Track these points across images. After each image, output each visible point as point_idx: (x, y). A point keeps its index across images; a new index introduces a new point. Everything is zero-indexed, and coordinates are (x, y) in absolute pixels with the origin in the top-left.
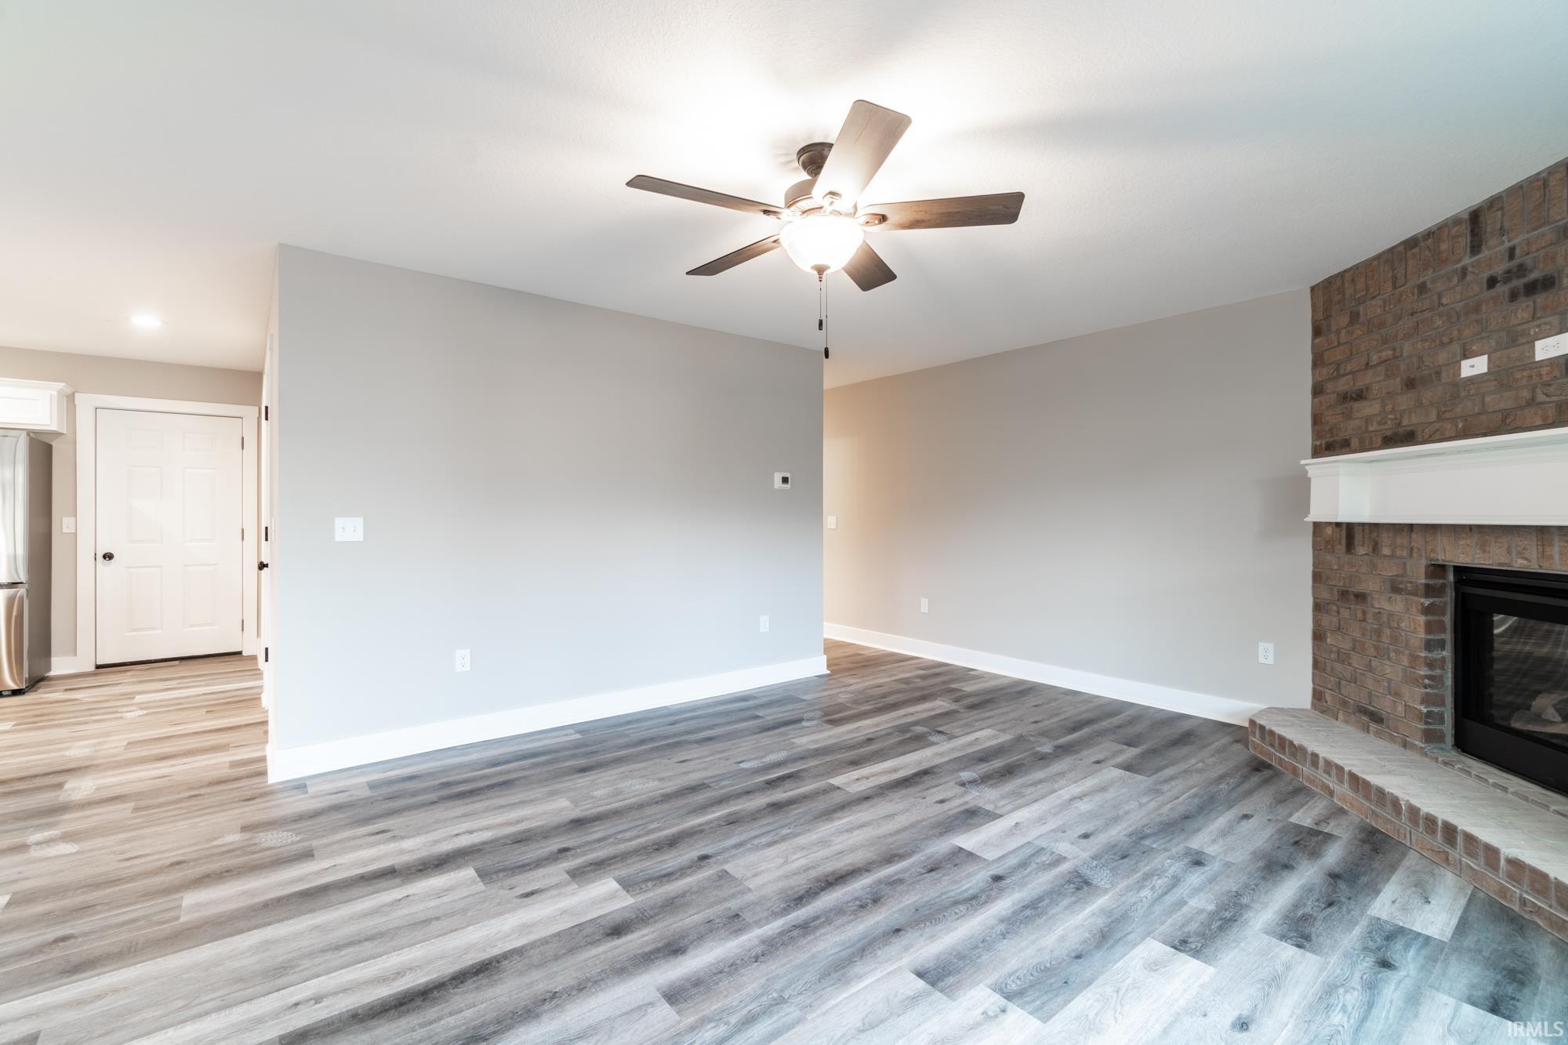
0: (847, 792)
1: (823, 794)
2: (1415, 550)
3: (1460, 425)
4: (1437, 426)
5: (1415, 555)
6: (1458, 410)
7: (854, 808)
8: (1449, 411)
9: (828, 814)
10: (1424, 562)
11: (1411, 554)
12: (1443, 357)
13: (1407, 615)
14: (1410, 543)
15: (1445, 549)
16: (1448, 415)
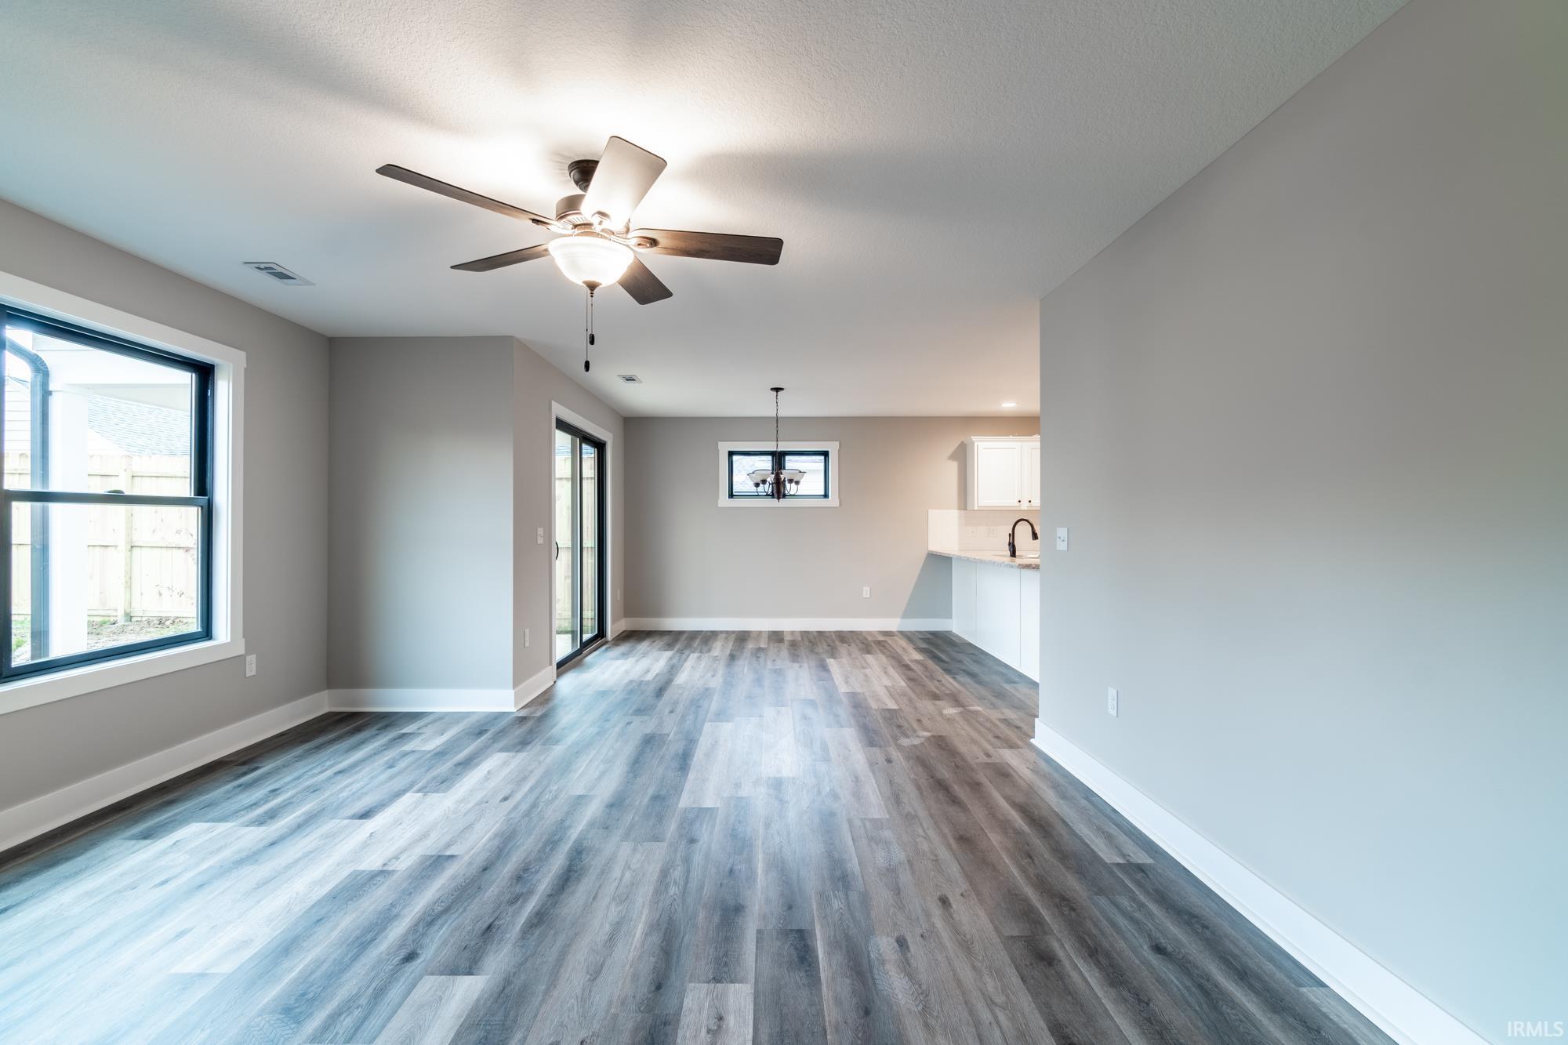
1: (718, 959)
7: (653, 959)
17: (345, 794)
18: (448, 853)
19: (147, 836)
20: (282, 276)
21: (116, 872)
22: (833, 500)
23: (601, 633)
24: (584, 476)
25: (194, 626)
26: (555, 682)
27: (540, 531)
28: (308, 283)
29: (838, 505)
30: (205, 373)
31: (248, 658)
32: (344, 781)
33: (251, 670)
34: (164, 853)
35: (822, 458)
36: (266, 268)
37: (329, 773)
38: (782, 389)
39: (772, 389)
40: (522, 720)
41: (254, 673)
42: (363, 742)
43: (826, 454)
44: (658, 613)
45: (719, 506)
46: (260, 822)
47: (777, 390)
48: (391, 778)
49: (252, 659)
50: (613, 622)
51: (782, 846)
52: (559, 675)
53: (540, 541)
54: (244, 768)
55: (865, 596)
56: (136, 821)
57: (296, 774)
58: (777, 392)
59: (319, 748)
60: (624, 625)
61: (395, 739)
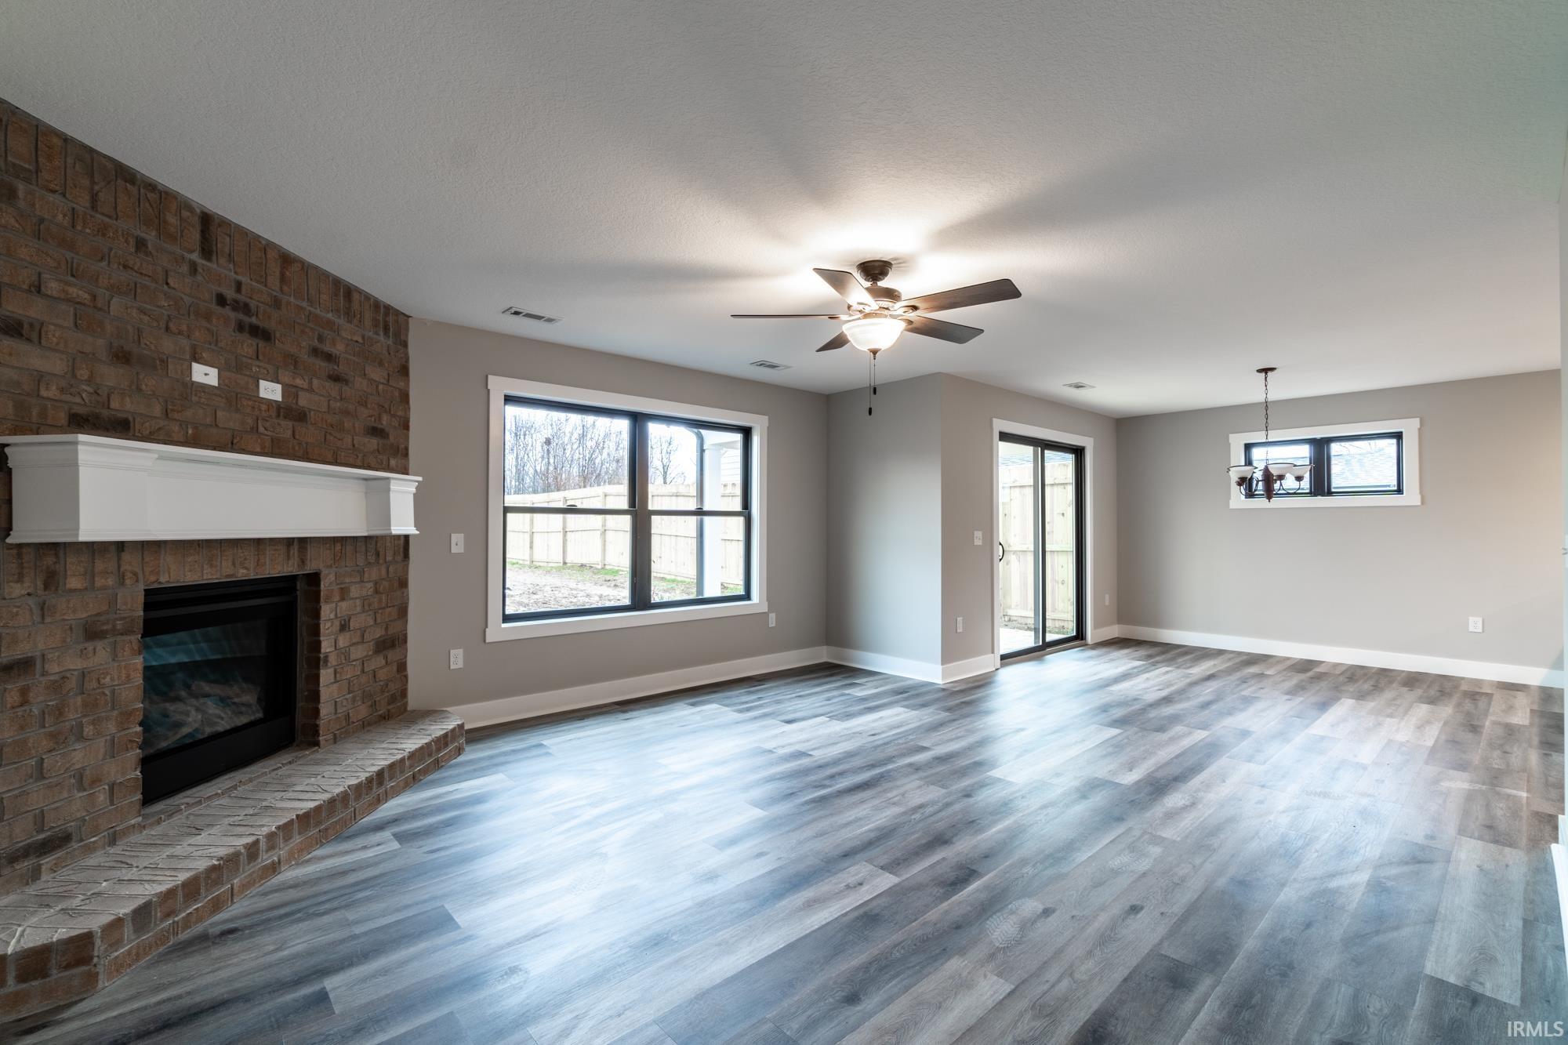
0: (870, 861)
1: (897, 859)
2: (128, 575)
3: (190, 432)
4: (162, 423)
5: (128, 582)
6: (189, 413)
7: (859, 843)
8: (178, 412)
9: (884, 835)
10: (141, 587)
11: (122, 583)
12: (168, 345)
13: (116, 664)
14: (119, 567)
15: (169, 568)
16: (176, 416)
17: (790, 708)
18: (810, 753)
19: (693, 705)
20: (773, 366)
21: (670, 716)
22: (1411, 496)
23: (1080, 635)
24: (1047, 481)
25: (741, 591)
26: (997, 669)
27: (978, 534)
28: (787, 367)
29: (1419, 503)
30: (747, 432)
31: (770, 615)
32: (798, 701)
33: (772, 622)
34: (693, 714)
35: (1394, 441)
36: (761, 365)
37: (794, 695)
38: (1272, 369)
39: (1260, 371)
40: (944, 690)
41: (774, 625)
42: (827, 683)
43: (1398, 436)
44: (1157, 622)
45: (1231, 507)
46: (740, 711)
47: (1266, 371)
48: (822, 706)
49: (772, 616)
50: (1096, 626)
51: (1037, 823)
52: (1003, 666)
53: (978, 542)
54: (756, 683)
55: (1471, 629)
56: (695, 696)
57: (778, 692)
58: (1266, 373)
59: (802, 681)
60: (1114, 631)
61: (846, 685)
